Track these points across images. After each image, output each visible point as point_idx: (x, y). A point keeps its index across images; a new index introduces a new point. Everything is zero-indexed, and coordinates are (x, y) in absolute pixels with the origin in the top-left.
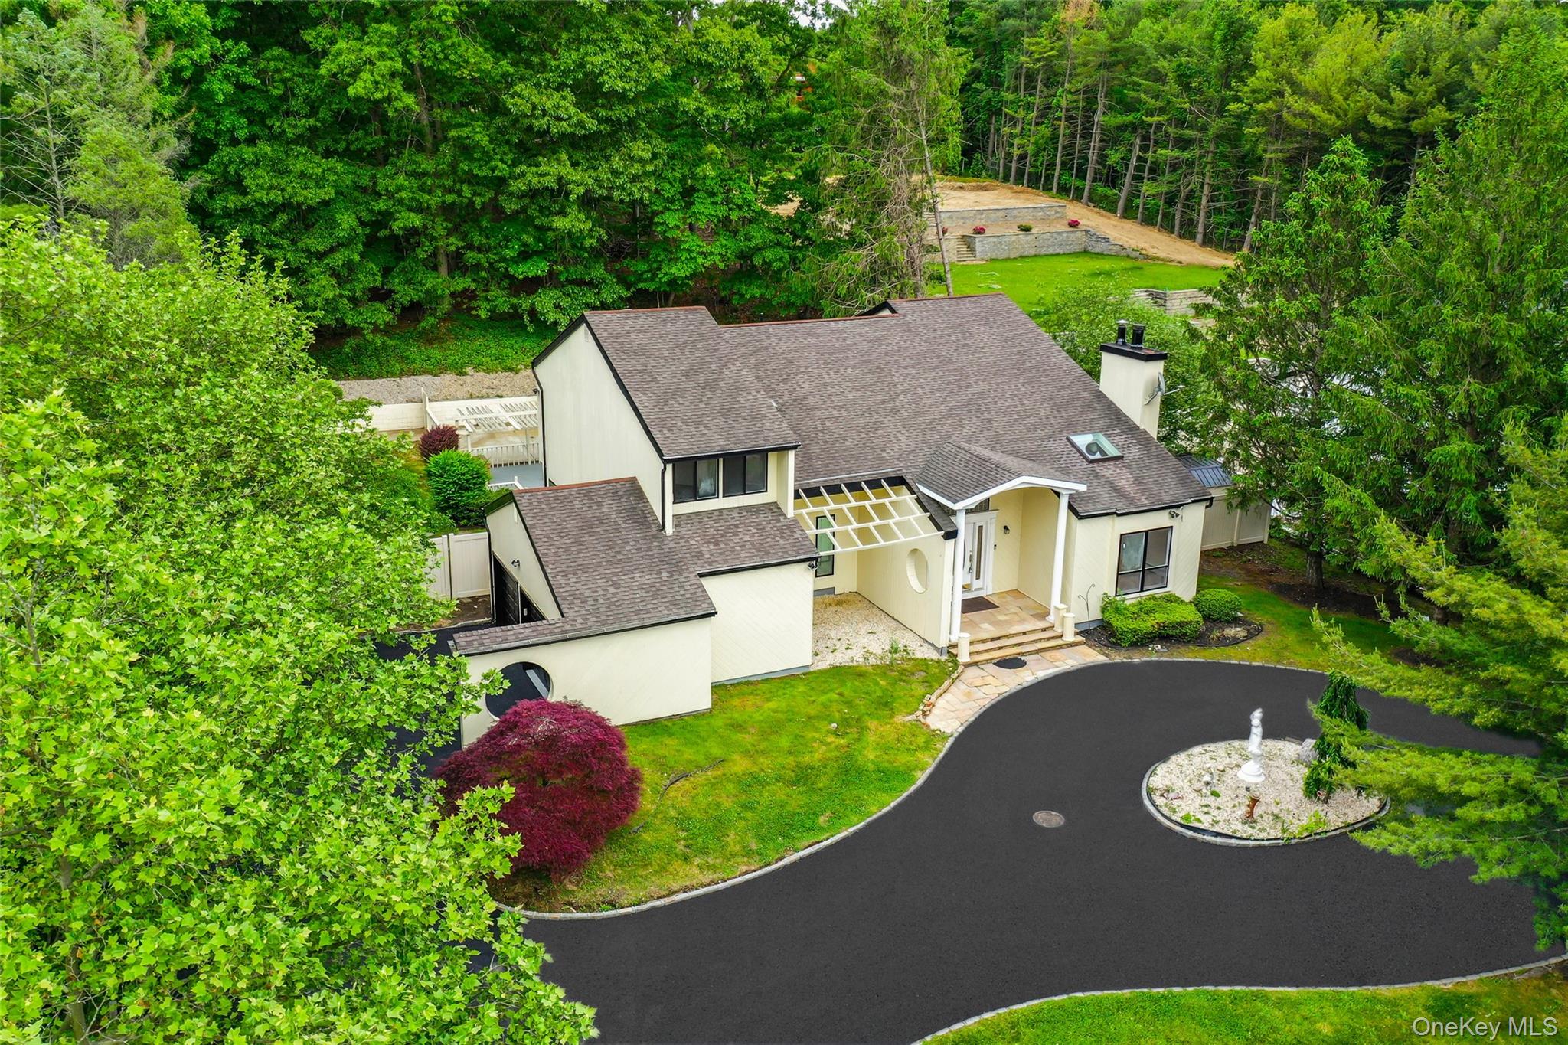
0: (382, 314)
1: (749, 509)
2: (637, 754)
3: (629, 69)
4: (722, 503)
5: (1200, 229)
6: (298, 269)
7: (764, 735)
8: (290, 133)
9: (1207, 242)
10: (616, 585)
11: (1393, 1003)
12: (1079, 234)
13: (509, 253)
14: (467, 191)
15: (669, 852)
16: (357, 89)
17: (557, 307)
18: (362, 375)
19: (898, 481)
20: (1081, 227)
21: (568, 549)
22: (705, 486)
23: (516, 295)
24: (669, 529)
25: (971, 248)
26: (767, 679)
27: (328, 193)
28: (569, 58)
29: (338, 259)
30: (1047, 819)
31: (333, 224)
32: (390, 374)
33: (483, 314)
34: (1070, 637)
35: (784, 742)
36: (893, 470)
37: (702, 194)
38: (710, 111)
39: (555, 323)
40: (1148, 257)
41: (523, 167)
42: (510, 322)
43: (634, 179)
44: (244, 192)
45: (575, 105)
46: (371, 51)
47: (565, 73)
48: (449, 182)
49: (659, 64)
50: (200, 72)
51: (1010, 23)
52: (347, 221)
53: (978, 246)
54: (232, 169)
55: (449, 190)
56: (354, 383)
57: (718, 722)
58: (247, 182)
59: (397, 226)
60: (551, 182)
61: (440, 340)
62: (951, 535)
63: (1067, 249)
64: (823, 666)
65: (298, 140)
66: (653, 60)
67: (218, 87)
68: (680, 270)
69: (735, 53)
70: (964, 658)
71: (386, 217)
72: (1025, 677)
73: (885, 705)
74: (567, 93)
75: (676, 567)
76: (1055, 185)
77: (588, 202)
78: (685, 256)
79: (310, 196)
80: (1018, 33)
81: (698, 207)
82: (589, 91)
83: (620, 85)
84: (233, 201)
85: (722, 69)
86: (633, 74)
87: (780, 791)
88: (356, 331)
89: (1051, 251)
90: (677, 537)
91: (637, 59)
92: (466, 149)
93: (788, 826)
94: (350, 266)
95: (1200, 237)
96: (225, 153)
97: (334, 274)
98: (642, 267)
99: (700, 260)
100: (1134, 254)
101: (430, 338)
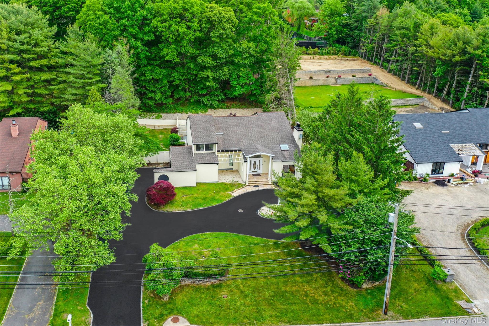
0: (171, 101)
1: (210, 153)
2: (176, 191)
3: (224, 52)
4: (205, 152)
5: (407, 79)
6: (155, 91)
7: (202, 192)
8: (155, 64)
9: (408, 82)
10: (182, 164)
11: (269, 241)
12: (371, 78)
13: (199, 88)
14: (189, 76)
15: (178, 206)
16: (167, 58)
17: (208, 100)
18: (167, 112)
19: (240, 151)
20: (372, 76)
21: (176, 157)
22: (202, 149)
23: (200, 97)
24: (194, 156)
25: (336, 81)
26: (209, 183)
27: (162, 76)
28: (211, 50)
29: (162, 90)
30: (241, 211)
31: (162, 82)
32: (172, 113)
33: (192, 101)
34: (270, 183)
35: (205, 193)
36: (239, 148)
37: (242, 78)
38: (241, 62)
39: (207, 104)
40: (388, 86)
41: (201, 72)
42: (198, 103)
43: (224, 75)
44: (145, 76)
45: (212, 60)
46: (170, 50)
47: (210, 53)
48: (186, 74)
49: (231, 51)
50: (138, 54)
51: (364, 14)
52: (165, 82)
53: (338, 81)
54: (143, 72)
55: (186, 76)
56: (165, 114)
57: (196, 188)
58: (146, 75)
59: (174, 83)
60: (206, 76)
61: (184, 105)
62: (246, 162)
63: (367, 82)
64: (220, 182)
65: (157, 65)
66: (230, 50)
67: (142, 56)
68: (236, 93)
69: (248, 49)
70: (247, 184)
71: (173, 81)
72: (257, 189)
73: (226, 190)
74: (210, 57)
75: (193, 162)
76: (373, 61)
77: (214, 79)
78: (237, 90)
79: (157, 77)
80: (366, 17)
81: (240, 80)
82: (214, 57)
83: (222, 56)
84: (143, 78)
85: (244, 53)
86: (225, 53)
87: (200, 200)
88: (166, 104)
89: (361, 82)
90: (195, 157)
91: (226, 50)
92: (189, 68)
93: (198, 205)
94: (166, 91)
95: (406, 81)
96: (142, 69)
97: (162, 93)
98: (229, 92)
99: (241, 91)
100: (385, 85)
101: (182, 105)
